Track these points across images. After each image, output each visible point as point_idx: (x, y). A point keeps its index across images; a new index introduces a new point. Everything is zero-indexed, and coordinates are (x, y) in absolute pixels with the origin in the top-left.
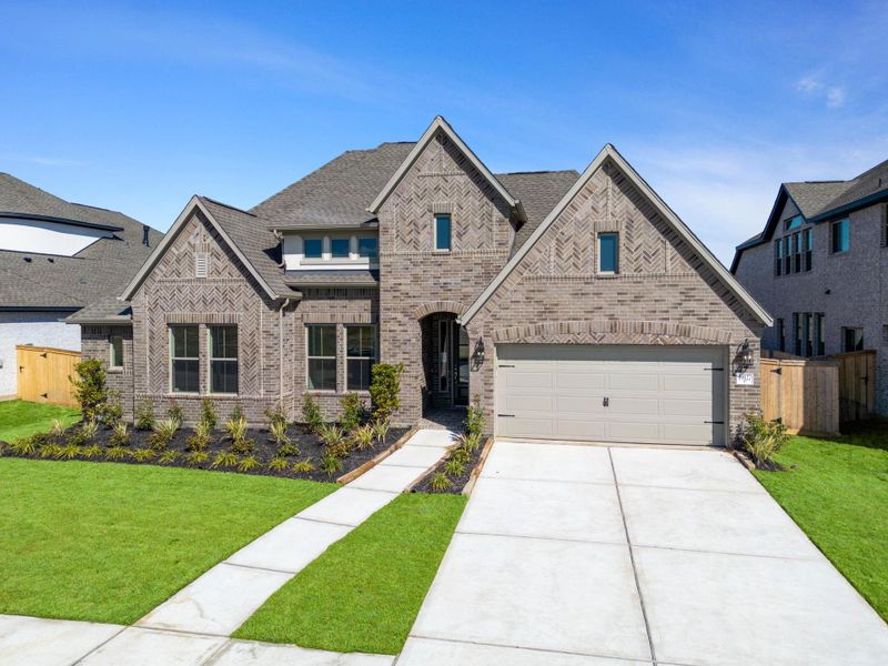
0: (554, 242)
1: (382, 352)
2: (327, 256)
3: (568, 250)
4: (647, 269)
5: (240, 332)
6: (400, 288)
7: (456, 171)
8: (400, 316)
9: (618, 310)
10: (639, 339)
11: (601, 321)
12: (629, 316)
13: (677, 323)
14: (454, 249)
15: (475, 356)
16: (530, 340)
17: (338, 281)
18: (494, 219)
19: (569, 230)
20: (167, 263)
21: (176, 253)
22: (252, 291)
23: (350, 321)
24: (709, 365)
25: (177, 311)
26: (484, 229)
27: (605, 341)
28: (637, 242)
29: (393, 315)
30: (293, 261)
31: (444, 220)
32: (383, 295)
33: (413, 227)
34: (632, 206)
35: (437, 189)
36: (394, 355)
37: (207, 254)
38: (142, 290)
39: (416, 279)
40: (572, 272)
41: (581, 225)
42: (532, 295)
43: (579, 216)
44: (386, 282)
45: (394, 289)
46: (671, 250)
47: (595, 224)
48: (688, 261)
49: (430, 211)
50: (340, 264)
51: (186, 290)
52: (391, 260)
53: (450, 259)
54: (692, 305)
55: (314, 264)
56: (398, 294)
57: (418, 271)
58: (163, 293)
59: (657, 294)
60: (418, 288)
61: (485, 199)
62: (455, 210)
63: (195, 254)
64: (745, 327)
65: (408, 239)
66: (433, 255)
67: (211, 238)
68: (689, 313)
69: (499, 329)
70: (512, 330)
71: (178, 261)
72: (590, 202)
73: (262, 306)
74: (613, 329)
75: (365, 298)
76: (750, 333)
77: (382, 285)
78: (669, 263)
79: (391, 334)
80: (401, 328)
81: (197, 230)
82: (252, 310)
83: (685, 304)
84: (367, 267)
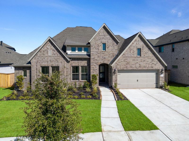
0: (129, 50)
1: (91, 72)
2: (77, 51)
3: (132, 52)
4: (146, 56)
5: (60, 68)
6: (95, 58)
7: (107, 35)
8: (95, 64)
9: (141, 63)
10: (144, 69)
11: (138, 65)
12: (143, 64)
13: (151, 65)
14: (107, 51)
15: (114, 72)
16: (124, 69)
17: (80, 57)
18: (115, 45)
19: (132, 48)
20: (41, 52)
21: (43, 49)
22: (63, 59)
23: (82, 65)
24: (155, 73)
25: (43, 63)
26: (113, 47)
27: (138, 69)
28: (144, 50)
29: (94, 64)
30: (69, 52)
31: (104, 45)
32: (91, 60)
33: (98, 46)
34: (143, 44)
35: (103, 38)
36: (94, 73)
37: (52, 50)
38: (34, 58)
39: (98, 57)
40: (132, 56)
41: (134, 47)
42: (125, 60)
43: (134, 45)
44: (92, 57)
45: (94, 58)
46: (150, 52)
47: (137, 47)
48: (153, 54)
49: (102, 43)
50: (80, 53)
51: (46, 58)
52: (93, 52)
53: (106, 53)
54: (153, 62)
55: (74, 53)
56: (94, 60)
57: (99, 55)
58: (40, 59)
59: (148, 60)
60: (99, 58)
61: (113, 41)
62: (107, 43)
63: (48, 50)
64: (162, 66)
65: (97, 48)
66: (102, 52)
67: (52, 47)
68: (153, 64)
69: (118, 67)
70: (121, 67)
71: (44, 52)
72: (136, 43)
73: (65, 62)
74: (140, 67)
75: (86, 60)
76: (163, 67)
77: (91, 58)
78: (150, 54)
79: (93, 68)
80: (95, 67)
81: (49, 45)
82: (63, 63)
83: (152, 62)
84: (86, 54)
